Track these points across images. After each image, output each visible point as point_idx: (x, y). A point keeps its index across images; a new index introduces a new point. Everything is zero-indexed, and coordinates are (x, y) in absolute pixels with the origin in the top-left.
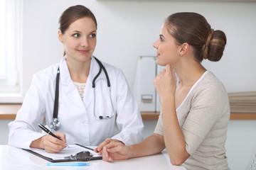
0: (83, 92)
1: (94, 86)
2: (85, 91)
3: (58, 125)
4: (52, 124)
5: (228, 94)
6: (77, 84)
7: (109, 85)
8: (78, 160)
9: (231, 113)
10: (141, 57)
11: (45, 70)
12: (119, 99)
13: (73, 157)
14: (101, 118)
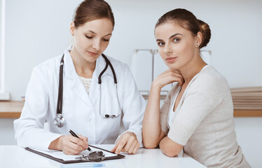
0: (88, 87)
1: (100, 82)
2: (91, 86)
3: (62, 121)
4: (56, 119)
5: (231, 89)
6: (82, 78)
7: (116, 82)
8: (90, 161)
9: (234, 110)
10: (137, 51)
11: (46, 62)
12: (125, 96)
13: (85, 157)
14: (107, 116)
